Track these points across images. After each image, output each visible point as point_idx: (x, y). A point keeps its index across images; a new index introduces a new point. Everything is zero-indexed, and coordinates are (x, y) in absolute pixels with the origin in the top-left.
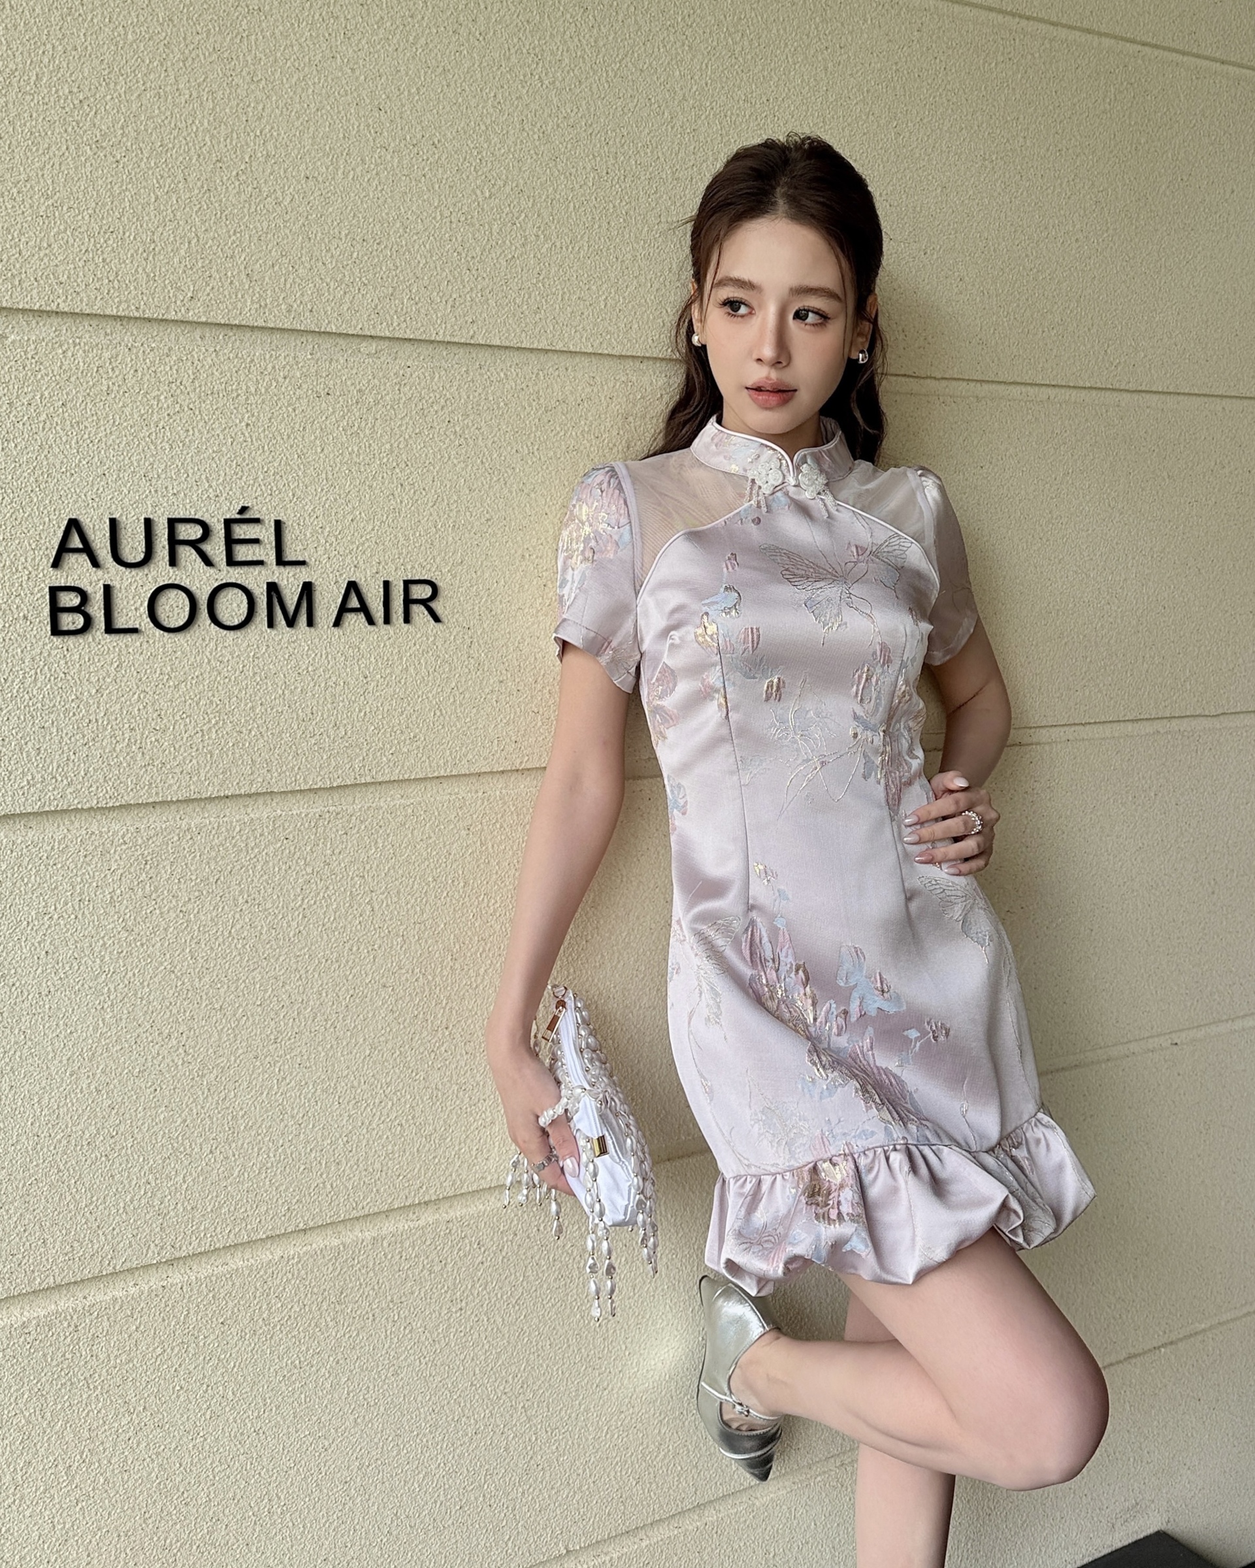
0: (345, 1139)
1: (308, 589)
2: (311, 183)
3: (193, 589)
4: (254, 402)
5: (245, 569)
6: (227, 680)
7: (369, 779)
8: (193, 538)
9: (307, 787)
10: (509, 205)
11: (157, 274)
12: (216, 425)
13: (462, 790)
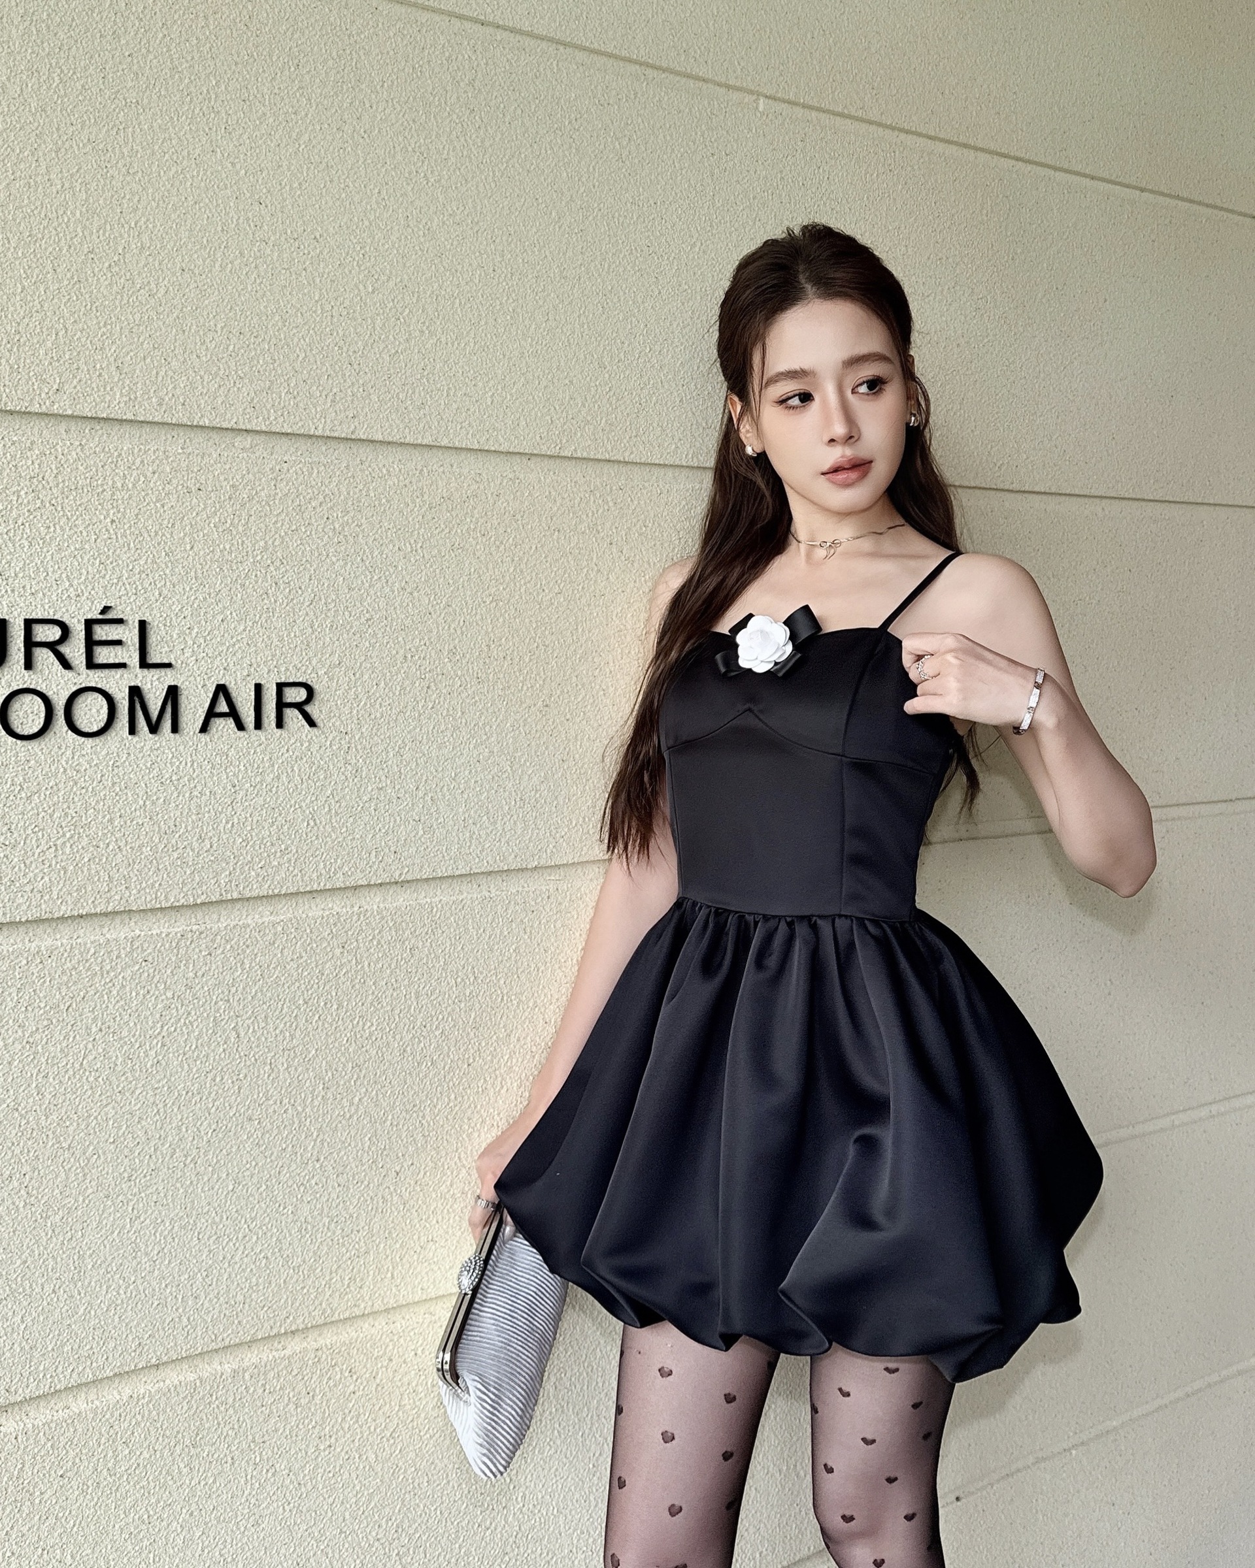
0: (204, 1274)
1: (173, 693)
2: (187, 275)
3: (49, 694)
4: (120, 497)
5: (107, 671)
6: (84, 791)
7: (235, 895)
8: (51, 639)
9: (169, 905)
10: (393, 300)
11: (22, 365)
12: (79, 522)
13: (336, 905)
